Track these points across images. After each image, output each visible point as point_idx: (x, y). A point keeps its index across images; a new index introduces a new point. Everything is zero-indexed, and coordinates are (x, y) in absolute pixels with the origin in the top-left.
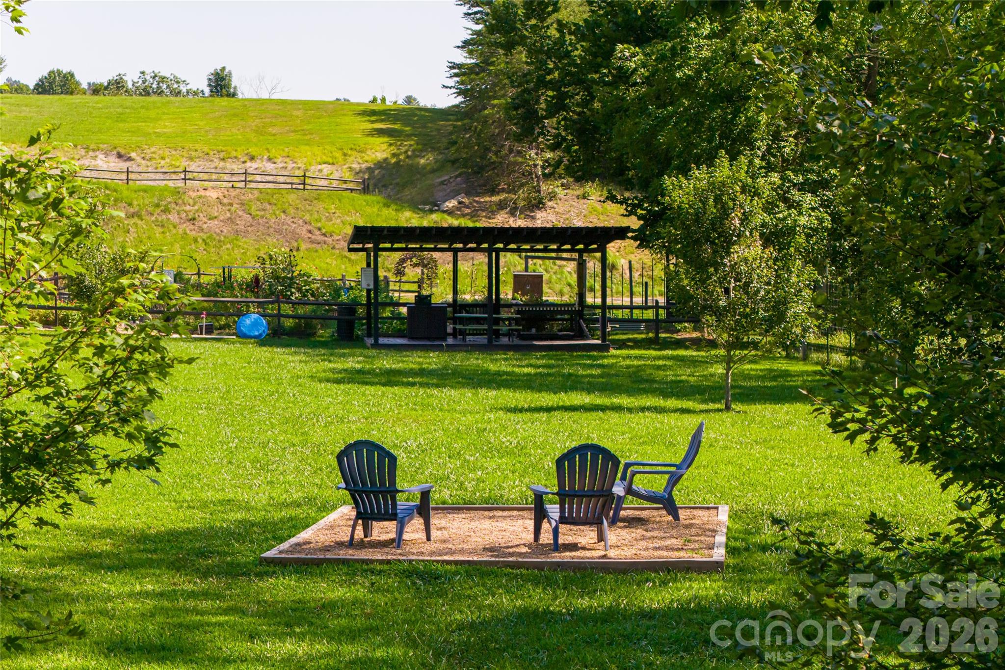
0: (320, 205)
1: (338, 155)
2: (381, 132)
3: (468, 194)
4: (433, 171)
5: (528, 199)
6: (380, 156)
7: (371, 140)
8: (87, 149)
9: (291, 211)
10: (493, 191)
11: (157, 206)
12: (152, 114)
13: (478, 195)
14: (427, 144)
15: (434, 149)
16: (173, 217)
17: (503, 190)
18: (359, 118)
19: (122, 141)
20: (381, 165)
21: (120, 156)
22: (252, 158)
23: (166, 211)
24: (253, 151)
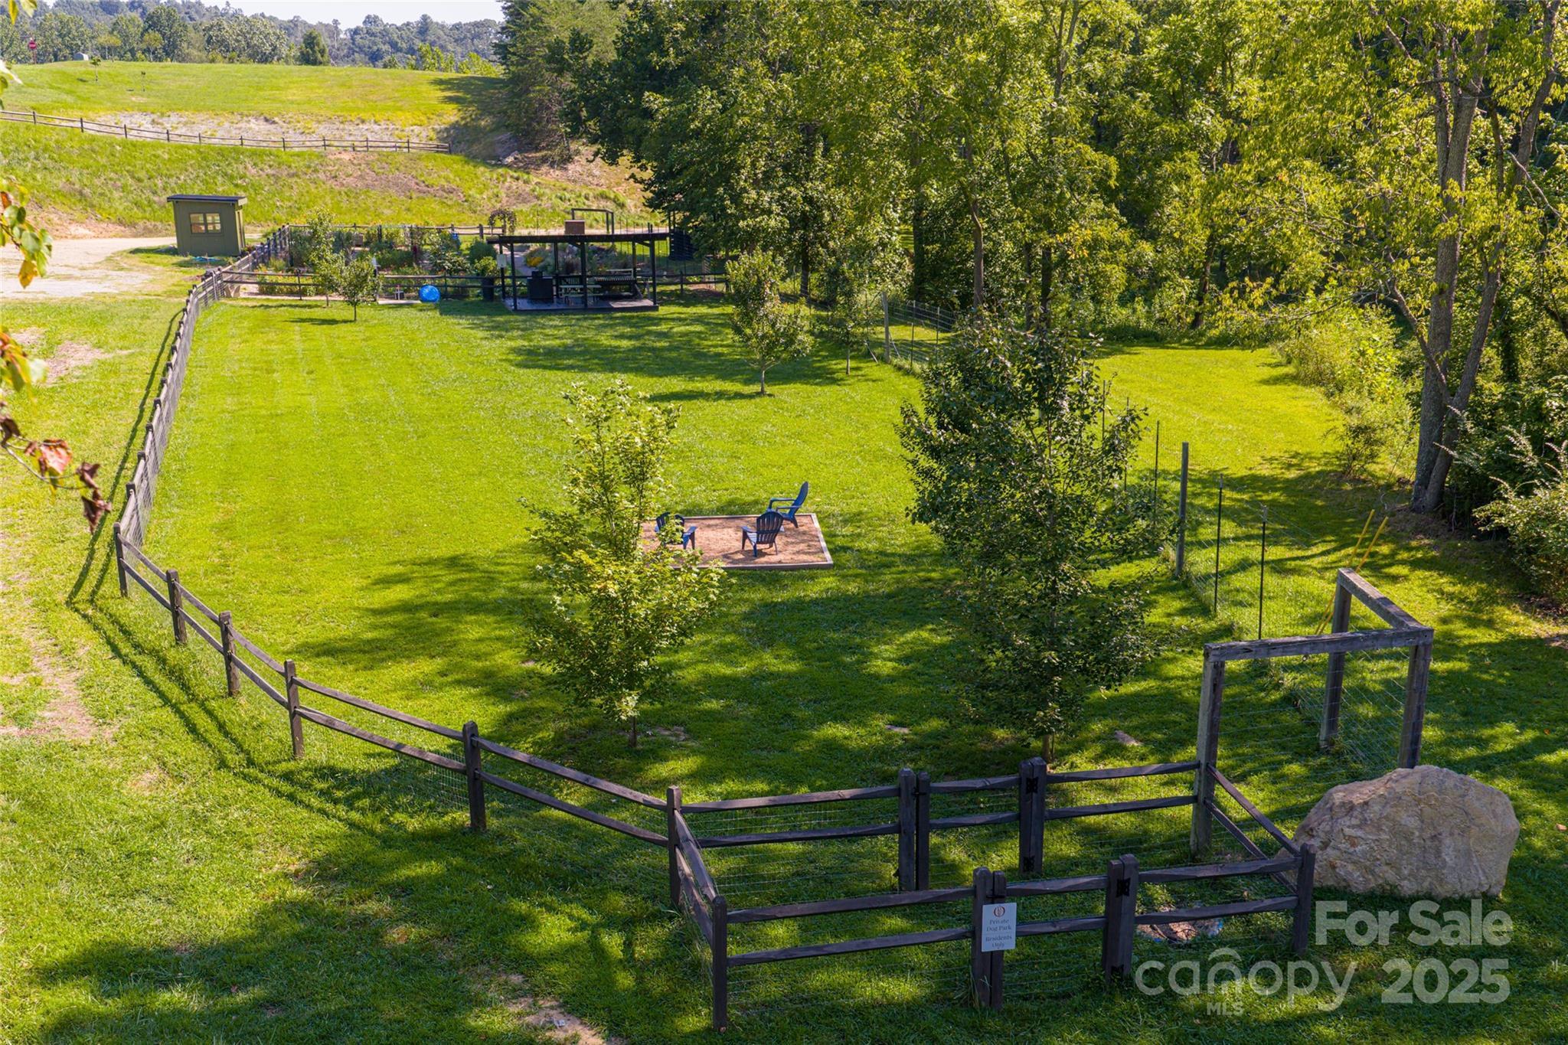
0: (422, 164)
1: (423, 118)
2: (450, 100)
3: (520, 151)
4: (492, 131)
5: (561, 155)
6: (453, 119)
7: (445, 106)
8: (241, 114)
9: (402, 168)
10: (537, 149)
11: (309, 167)
12: (281, 82)
13: (527, 151)
14: (485, 109)
15: (490, 113)
16: (321, 176)
17: (544, 148)
18: (433, 87)
19: (266, 107)
20: (455, 126)
21: (266, 120)
22: (363, 122)
23: (315, 171)
24: (363, 115)
